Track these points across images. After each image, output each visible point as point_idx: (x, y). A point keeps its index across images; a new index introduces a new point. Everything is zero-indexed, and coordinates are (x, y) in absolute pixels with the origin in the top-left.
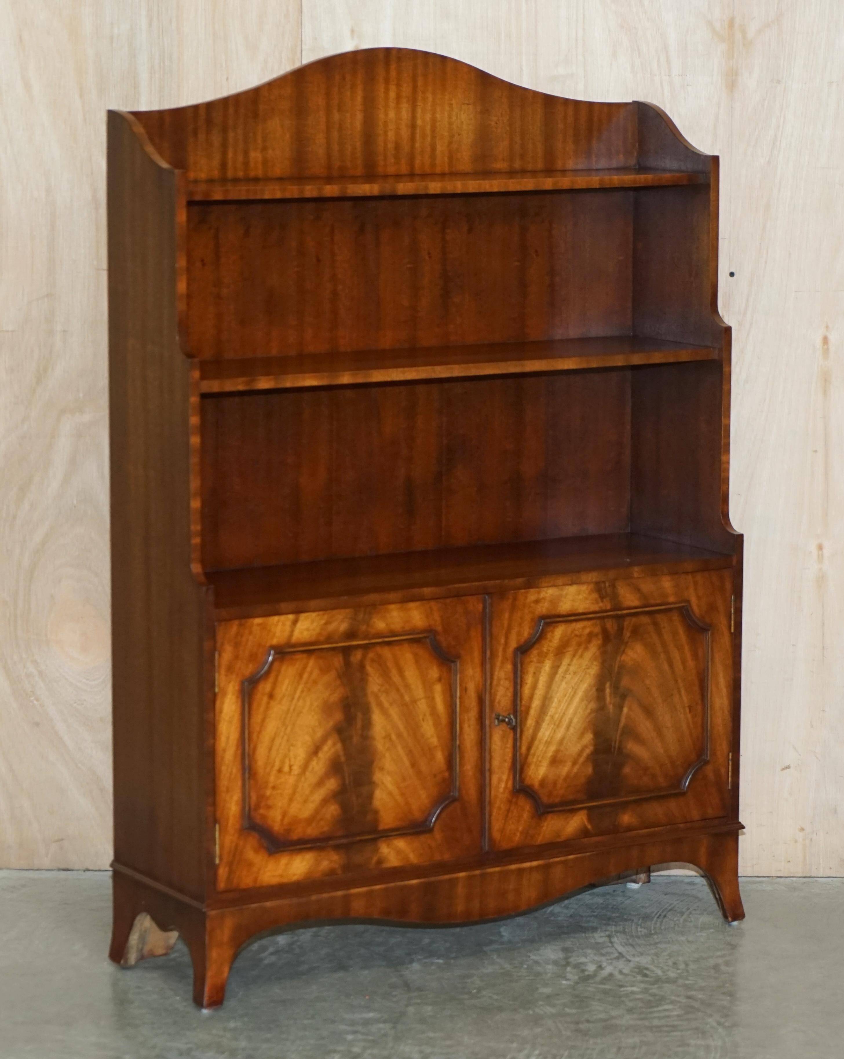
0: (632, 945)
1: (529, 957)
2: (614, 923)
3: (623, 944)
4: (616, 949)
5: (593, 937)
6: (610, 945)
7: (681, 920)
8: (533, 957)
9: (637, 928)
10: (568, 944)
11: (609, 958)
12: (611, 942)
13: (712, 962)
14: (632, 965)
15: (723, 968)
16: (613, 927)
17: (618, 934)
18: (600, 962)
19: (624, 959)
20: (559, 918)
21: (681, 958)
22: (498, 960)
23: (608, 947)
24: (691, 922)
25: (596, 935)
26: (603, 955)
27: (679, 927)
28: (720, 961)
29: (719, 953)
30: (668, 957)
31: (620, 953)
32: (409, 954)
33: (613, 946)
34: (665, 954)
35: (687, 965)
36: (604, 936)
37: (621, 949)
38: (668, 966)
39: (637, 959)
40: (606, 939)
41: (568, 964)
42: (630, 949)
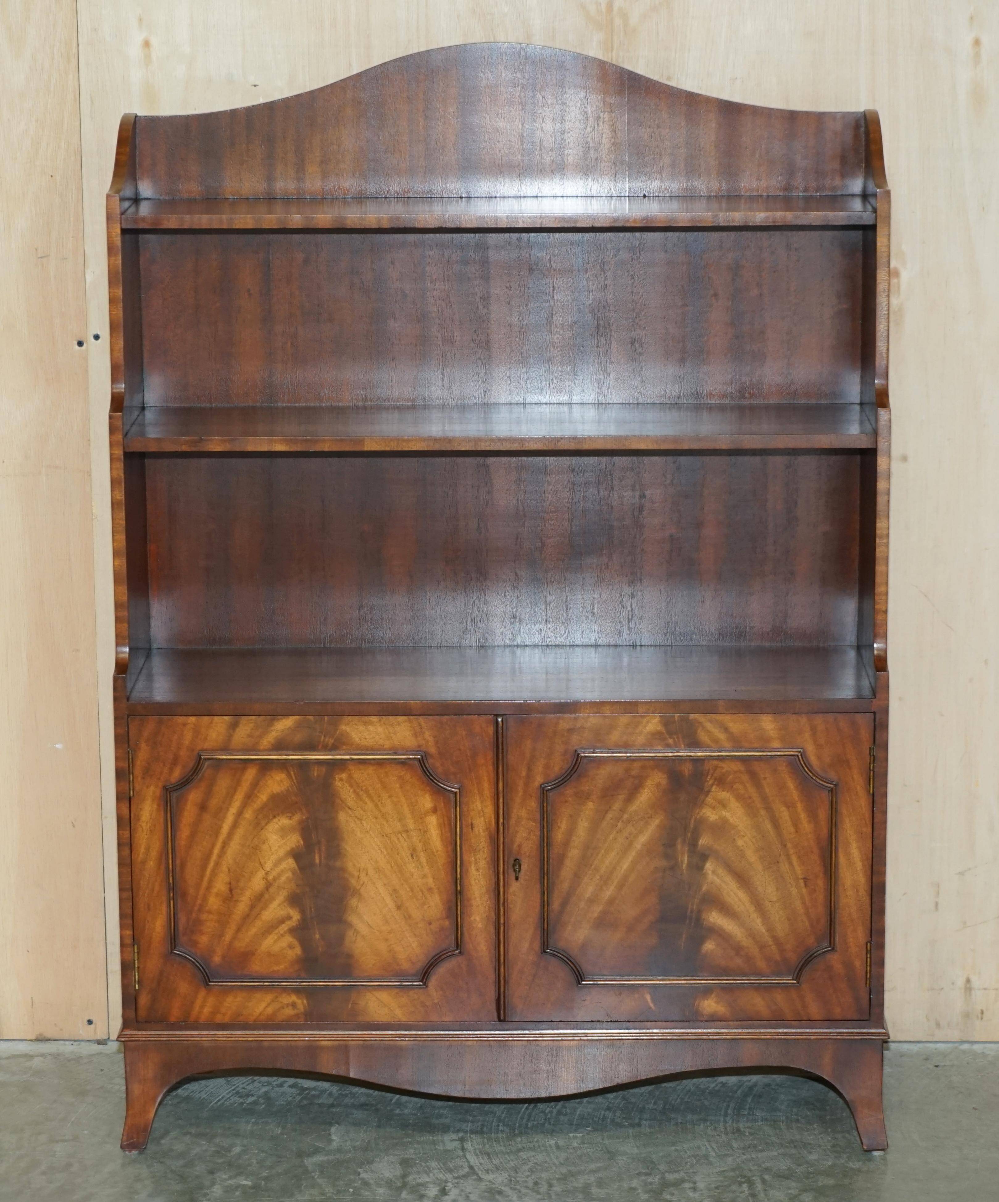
0: (488, 1155)
1: (359, 1174)
2: (471, 1118)
3: (478, 1152)
4: (468, 1161)
5: (443, 1142)
6: (461, 1154)
7: (555, 1111)
8: (364, 1175)
9: (498, 1126)
10: (410, 1153)
11: (456, 1175)
12: (463, 1149)
13: (582, 1180)
14: (483, 1186)
15: (594, 1190)
16: (470, 1124)
17: (473, 1136)
18: (446, 1182)
19: (475, 1177)
20: (406, 1111)
21: (544, 1175)
22: (320, 1181)
23: (458, 1157)
24: (566, 1115)
25: (447, 1137)
26: (451, 1171)
27: (550, 1124)
28: (592, 1179)
29: (593, 1166)
30: (529, 1173)
31: (471, 1167)
32: (211, 1172)
33: (465, 1156)
34: (526, 1168)
35: (551, 1186)
36: (456, 1140)
37: (473, 1160)
38: (527, 1187)
39: (491, 1177)
40: (457, 1144)
41: (405, 1185)
42: (485, 1160)
